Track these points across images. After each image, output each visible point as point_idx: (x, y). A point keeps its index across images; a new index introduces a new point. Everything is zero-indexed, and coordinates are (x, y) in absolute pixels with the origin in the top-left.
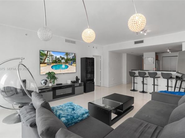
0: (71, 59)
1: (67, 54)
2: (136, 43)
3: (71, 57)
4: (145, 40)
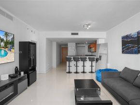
0: (11, 42)
1: (7, 34)
2: (73, 34)
3: (10, 39)
4: (80, 33)
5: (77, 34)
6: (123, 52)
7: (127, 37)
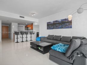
5: (24, 17)
6: (47, 29)
7: (49, 23)
